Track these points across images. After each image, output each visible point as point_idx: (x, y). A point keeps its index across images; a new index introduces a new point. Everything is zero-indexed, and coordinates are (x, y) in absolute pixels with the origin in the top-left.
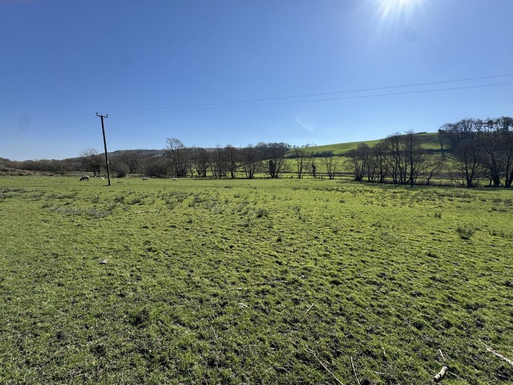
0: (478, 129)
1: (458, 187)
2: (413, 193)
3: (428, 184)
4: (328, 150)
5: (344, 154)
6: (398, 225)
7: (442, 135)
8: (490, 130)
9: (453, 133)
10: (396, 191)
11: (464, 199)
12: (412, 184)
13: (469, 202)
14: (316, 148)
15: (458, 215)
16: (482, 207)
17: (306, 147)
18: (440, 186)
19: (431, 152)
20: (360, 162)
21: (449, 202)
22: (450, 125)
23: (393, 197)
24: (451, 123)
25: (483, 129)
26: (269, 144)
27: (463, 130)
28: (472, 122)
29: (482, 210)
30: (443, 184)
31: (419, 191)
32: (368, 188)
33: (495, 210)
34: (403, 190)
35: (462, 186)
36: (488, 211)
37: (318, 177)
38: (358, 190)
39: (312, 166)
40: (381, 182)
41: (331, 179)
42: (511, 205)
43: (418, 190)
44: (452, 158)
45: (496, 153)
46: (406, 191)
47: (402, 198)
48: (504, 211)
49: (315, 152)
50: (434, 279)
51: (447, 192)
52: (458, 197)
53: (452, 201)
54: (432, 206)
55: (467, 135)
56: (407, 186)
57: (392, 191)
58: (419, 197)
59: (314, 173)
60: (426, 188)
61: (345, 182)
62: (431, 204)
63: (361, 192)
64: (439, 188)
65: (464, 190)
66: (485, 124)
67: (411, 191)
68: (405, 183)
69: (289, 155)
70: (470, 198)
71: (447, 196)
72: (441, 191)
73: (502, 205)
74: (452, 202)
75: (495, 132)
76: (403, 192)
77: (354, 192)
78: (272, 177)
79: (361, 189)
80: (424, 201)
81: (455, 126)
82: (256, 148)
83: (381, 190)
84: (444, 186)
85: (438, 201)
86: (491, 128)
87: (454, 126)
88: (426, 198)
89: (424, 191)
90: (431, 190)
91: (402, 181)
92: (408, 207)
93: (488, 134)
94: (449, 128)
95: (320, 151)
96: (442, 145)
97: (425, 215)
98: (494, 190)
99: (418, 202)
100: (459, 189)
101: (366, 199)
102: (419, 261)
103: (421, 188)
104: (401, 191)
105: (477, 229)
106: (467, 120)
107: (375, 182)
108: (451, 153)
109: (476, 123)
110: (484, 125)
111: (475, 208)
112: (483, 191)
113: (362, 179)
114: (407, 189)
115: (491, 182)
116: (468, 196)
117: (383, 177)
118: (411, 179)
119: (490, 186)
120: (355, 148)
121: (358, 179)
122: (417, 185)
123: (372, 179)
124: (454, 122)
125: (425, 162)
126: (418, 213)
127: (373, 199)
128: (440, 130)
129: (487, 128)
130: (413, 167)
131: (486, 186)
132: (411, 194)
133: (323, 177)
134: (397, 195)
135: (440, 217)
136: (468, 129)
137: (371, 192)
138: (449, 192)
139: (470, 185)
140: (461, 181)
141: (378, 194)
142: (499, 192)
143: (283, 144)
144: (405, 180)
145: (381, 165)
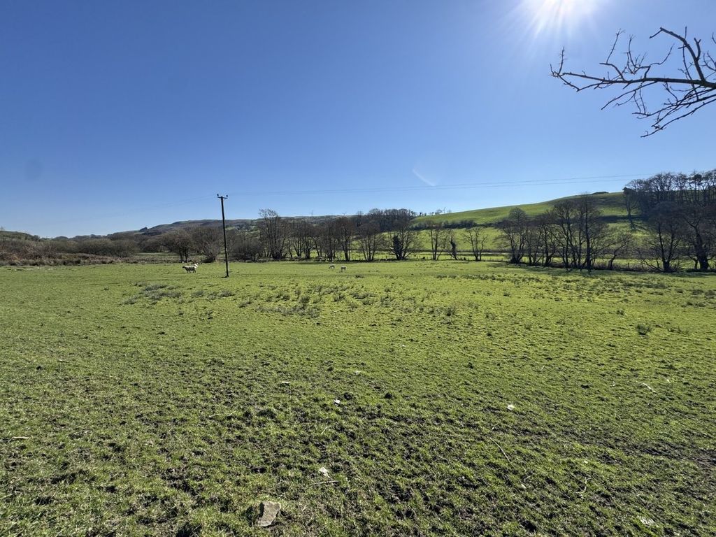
0: (681, 187)
1: (651, 271)
2: (592, 282)
3: (611, 268)
4: (468, 218)
5: (491, 224)
6: (581, 322)
7: (629, 196)
8: (697, 187)
9: (644, 192)
10: (569, 279)
11: (657, 290)
12: (589, 268)
13: (662, 294)
14: (450, 215)
15: (644, 311)
16: (676, 301)
17: (437, 213)
18: (627, 270)
19: (614, 219)
20: (517, 238)
21: (636, 294)
22: (640, 182)
23: (567, 288)
24: (641, 179)
25: (687, 187)
26: (386, 211)
27: (659, 188)
28: (672, 177)
29: (674, 305)
30: (631, 266)
31: (599, 279)
32: (532, 275)
33: (691, 305)
34: (578, 278)
35: (656, 270)
36: (682, 306)
37: (459, 257)
38: (520, 278)
39: (452, 243)
40: (548, 264)
41: (477, 260)
42: (713, 298)
43: (597, 277)
44: (646, 228)
45: (701, 227)
46: (581, 278)
47: (578, 290)
48: (701, 305)
49: (450, 221)
50: (612, 358)
51: (635, 280)
52: (648, 287)
53: (641, 292)
54: (616, 300)
55: (665, 195)
56: (583, 270)
57: (564, 278)
58: (599, 288)
59: (454, 252)
60: (609, 274)
61: (498, 266)
62: (615, 297)
63: (524, 280)
64: (625, 273)
65: (658, 276)
66: (690, 179)
67: (589, 279)
68: (581, 267)
69: (414, 226)
70: (664, 288)
71: (634, 286)
72: (628, 278)
73: (701, 298)
74: (640, 294)
75: (705, 191)
76: (578, 281)
77: (515, 281)
78: (399, 259)
79: (522, 275)
80: (606, 292)
81: (648, 183)
82: (368, 216)
83: (550, 278)
84: (632, 270)
85: (623, 293)
86: (699, 185)
87: (645, 183)
88: (608, 289)
89: (606, 278)
90: (615, 277)
91: (575, 263)
92: (587, 301)
93: (695, 193)
94: (638, 186)
95: (458, 220)
96: (629, 210)
97: (607, 312)
98: (700, 276)
99: (598, 295)
100: (653, 275)
101: (534, 291)
102: (601, 349)
103: (602, 274)
104: (575, 279)
105: (657, 326)
106: (664, 174)
107: (539, 264)
108: (643, 220)
109: (678, 179)
110: (688, 181)
111: (667, 303)
112: (682, 279)
113: (521, 261)
114: (584, 275)
115: (696, 265)
116: (662, 286)
117: (549, 258)
118: (588, 260)
119: (695, 270)
120: (506, 215)
121: (515, 261)
122: (596, 269)
123: (535, 260)
124: (646, 178)
125: (607, 238)
126: (599, 309)
127: (542, 291)
128: (625, 189)
129: (693, 185)
130: (590, 245)
131: (689, 271)
132: (590, 283)
133: (467, 258)
134: (572, 284)
135: (622, 314)
136: (666, 188)
137: (538, 280)
138: (639, 279)
139: (668, 270)
140: (655, 264)
141: (547, 284)
142: (705, 279)
143: (405, 210)
144: (579, 261)
145: (546, 243)
